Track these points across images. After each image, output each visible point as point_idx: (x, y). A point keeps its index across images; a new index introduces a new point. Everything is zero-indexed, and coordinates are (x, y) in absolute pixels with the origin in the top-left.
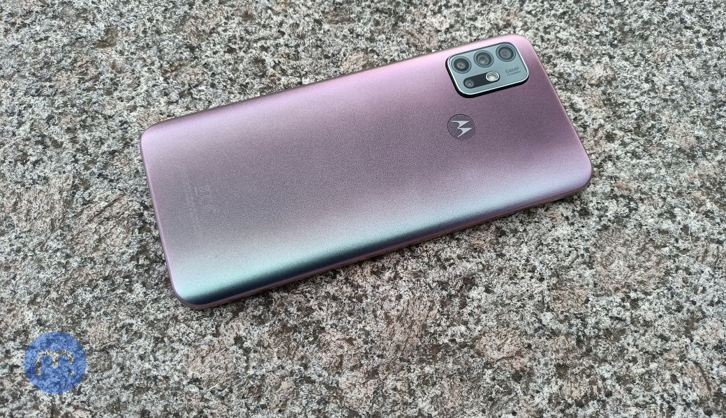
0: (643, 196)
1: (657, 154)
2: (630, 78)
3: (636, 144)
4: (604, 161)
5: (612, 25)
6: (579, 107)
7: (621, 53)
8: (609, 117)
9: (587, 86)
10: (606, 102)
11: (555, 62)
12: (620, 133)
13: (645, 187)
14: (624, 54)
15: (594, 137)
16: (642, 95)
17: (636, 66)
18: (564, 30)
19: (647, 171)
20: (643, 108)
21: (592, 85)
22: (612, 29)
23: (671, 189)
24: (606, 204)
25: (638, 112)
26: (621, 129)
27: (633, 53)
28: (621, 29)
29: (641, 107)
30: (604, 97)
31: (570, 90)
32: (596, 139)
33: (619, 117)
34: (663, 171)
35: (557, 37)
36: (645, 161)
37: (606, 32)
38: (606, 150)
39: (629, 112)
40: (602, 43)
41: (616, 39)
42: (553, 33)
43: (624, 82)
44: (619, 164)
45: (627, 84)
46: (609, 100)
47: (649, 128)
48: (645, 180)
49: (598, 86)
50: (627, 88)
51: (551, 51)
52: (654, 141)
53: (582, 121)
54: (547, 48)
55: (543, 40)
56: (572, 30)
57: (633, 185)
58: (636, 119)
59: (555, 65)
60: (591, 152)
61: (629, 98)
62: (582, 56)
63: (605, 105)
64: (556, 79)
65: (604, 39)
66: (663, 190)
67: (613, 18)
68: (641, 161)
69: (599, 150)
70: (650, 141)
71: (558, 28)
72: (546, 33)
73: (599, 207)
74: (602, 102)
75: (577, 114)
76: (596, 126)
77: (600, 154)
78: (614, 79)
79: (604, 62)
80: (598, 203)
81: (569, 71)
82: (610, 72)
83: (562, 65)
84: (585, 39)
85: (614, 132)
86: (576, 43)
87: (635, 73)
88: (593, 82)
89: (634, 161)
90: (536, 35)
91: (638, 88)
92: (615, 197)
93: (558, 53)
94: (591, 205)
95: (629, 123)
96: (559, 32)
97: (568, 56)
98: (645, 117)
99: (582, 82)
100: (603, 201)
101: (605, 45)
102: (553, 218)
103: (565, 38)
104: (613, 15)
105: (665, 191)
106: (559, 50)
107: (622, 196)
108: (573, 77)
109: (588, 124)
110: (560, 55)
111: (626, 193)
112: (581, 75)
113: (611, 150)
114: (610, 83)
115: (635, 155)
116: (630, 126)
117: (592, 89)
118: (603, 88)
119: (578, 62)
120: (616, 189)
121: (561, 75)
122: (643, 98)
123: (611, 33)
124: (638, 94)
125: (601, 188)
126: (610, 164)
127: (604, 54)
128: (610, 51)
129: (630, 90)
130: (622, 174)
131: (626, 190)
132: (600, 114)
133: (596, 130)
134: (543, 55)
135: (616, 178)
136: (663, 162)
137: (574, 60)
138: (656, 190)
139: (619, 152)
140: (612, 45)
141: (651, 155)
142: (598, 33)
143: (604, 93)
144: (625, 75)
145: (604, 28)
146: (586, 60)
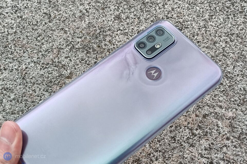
0: (234, 162)
1: (244, 148)
2: (241, 119)
3: (237, 143)
4: (223, 147)
5: (240, 98)
6: (219, 126)
7: (241, 109)
8: (230, 131)
9: (225, 119)
10: (230, 126)
11: (215, 108)
12: (232, 138)
13: (236, 158)
14: (242, 109)
15: (222, 137)
16: (244, 125)
17: (245, 115)
18: (222, 97)
19: (238, 153)
20: (243, 130)
21: (226, 119)
22: (240, 99)
23: (245, 161)
24: (220, 162)
25: (241, 131)
26: (233, 136)
27: (245, 109)
28: (243, 100)
29: (242, 130)
30: (230, 124)
31: (218, 119)
32: (223, 138)
33: (234, 132)
34: (244, 154)
35: (218, 99)
36: (238, 150)
37: (237, 100)
38: (225, 143)
39: (238, 131)
40: (234, 104)
41: (240, 103)
42: (217, 97)
43: (239, 120)
44: (228, 149)
45: (240, 120)
46: (232, 125)
47: (243, 138)
48: (237, 156)
49: (229, 119)
50: (239, 122)
51: (215, 104)
52: (244, 143)
53: (219, 131)
54: (214, 102)
55: (213, 99)
56: (225, 97)
57: (232, 157)
58: (239, 134)
59: (215, 109)
60: (220, 142)
61: (239, 126)
62: (226, 107)
63: (230, 127)
64: (214, 114)
65: (236, 103)
66: (242, 161)
67: (241, 95)
68: (237, 149)
69: (223, 142)
70: (243, 143)
71: (220, 96)
72: (215, 97)
73: (217, 162)
74: (228, 125)
75: (218, 128)
76: (224, 134)
77: (222, 144)
78: (235, 118)
79: (233, 111)
80: (217, 161)
81: (219, 112)
82: (234, 115)
83: (218, 110)
84: (229, 101)
85: (230, 137)
86: (225, 102)
87: (244, 117)
88: (227, 118)
89: (234, 149)
90: (211, 97)
91: (243, 123)
92: (224, 160)
93: (217, 105)
94: (214, 161)
95: (236, 135)
96: (220, 97)
97: (221, 107)
98: (243, 134)
99: (223, 117)
100: (219, 160)
101: (235, 105)
102: (200, 163)
103: (221, 100)
104: (242, 94)
105: (243, 161)
106: (218, 104)
107: (227, 160)
108: (220, 115)
109: (221, 132)
110: (218, 106)
111: (228, 159)
112: (224, 115)
113: (227, 143)
114: (233, 119)
115: (235, 146)
116: (236, 136)
117: (226, 120)
118: (230, 121)
119: (224, 109)
120: (225, 157)
121: (216, 113)
122: (244, 127)
123: (239, 101)
124: (243, 125)
125: (220, 156)
126: (225, 148)
127: (234, 108)
128: (236, 107)
129: (240, 123)
130: (229, 152)
131: (229, 158)
132: (227, 130)
133: (224, 135)
134: (212, 105)
135: (226, 153)
136: (245, 151)
137: (222, 109)
138: (239, 160)
139: (230, 145)
140: (238, 105)
141: (241, 148)
142: (234, 100)
143: (230, 122)
144: (240, 117)
145: (237, 99)
146: (227, 109)
